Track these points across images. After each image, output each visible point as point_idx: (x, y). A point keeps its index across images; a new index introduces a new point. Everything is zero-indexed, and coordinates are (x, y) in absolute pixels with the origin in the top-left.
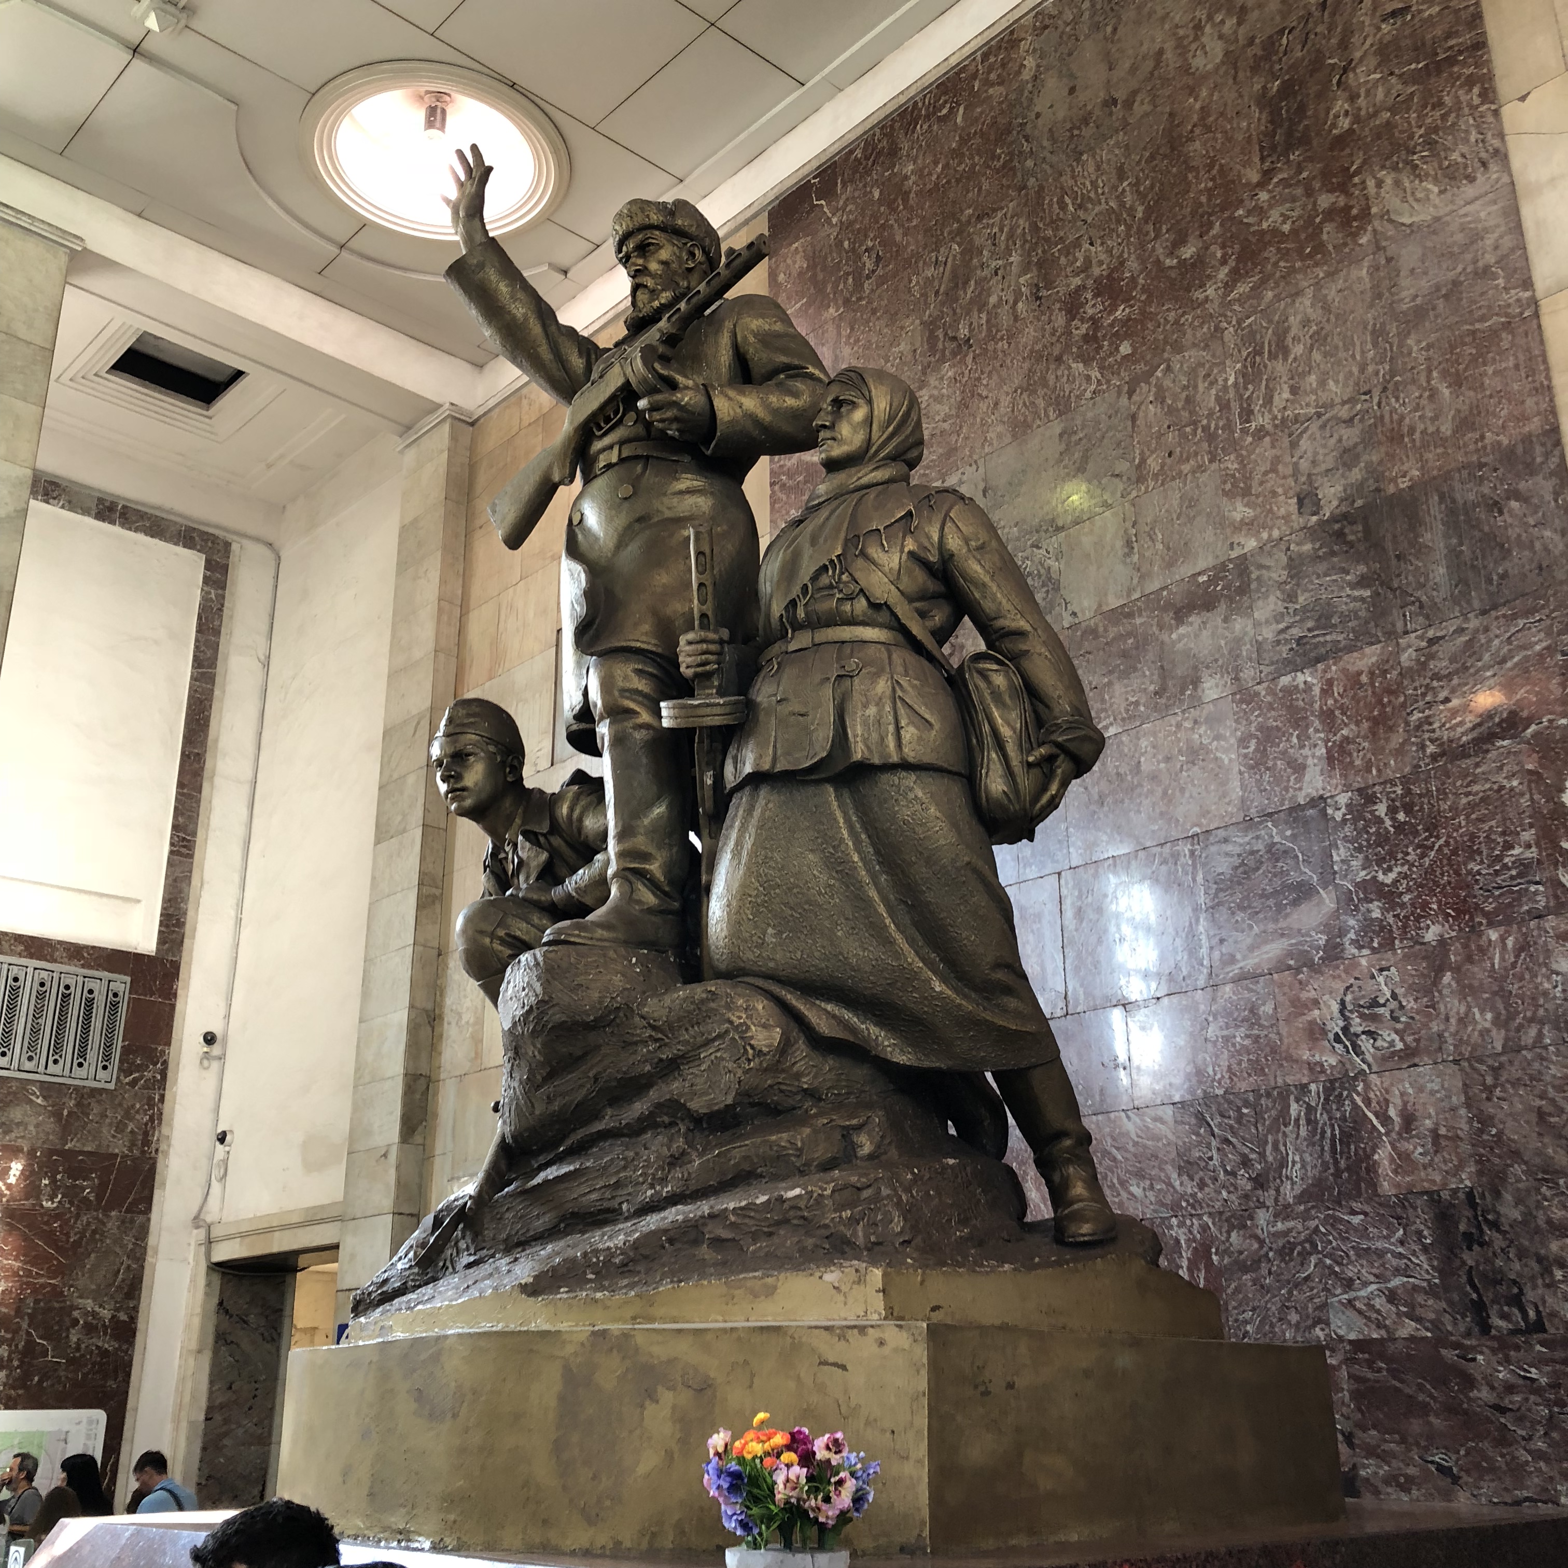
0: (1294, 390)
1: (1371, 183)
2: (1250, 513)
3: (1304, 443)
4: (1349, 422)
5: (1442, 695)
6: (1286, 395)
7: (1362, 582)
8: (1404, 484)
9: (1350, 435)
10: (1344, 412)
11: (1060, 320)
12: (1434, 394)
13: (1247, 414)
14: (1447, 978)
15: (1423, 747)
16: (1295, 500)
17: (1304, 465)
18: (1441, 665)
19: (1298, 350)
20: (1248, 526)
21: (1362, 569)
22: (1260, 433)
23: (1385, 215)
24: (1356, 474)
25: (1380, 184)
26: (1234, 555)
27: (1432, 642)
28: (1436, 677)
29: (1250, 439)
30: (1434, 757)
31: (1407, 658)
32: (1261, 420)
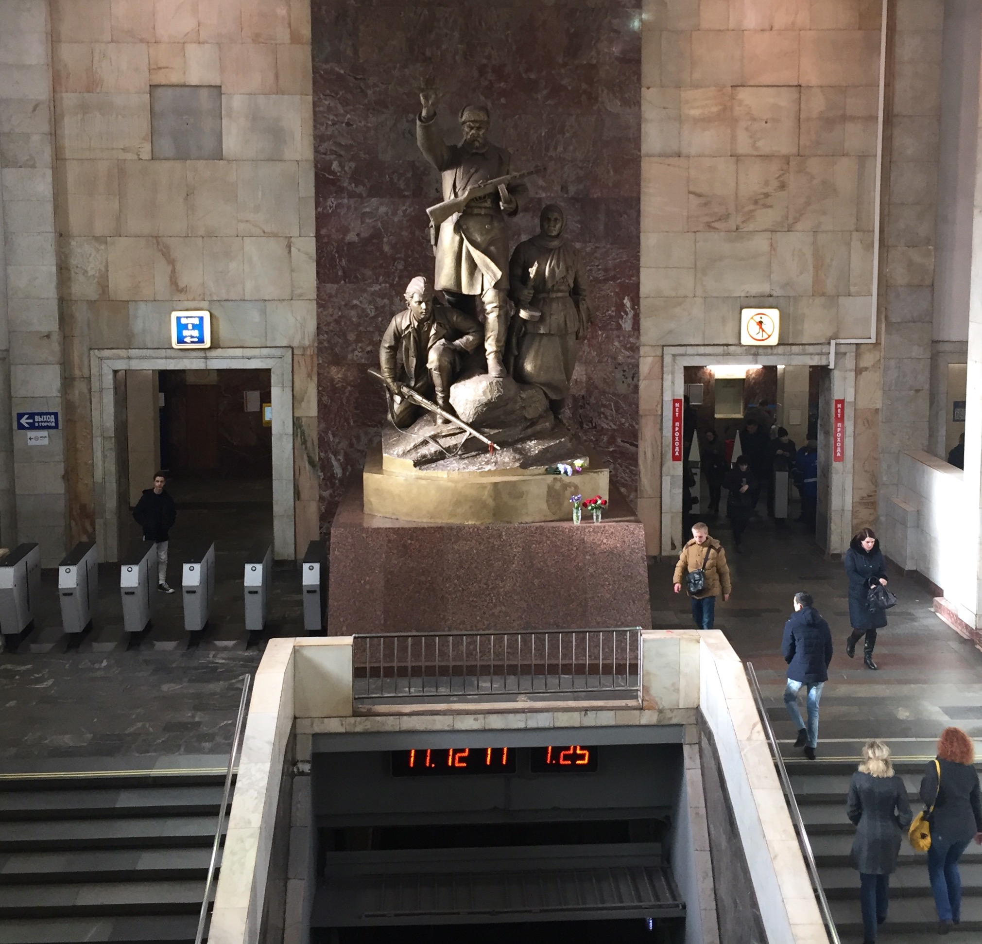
0: (565, 149)
1: (600, 89)
2: (544, 184)
3: (566, 169)
4: (581, 168)
5: (597, 264)
6: (562, 149)
7: (579, 222)
8: (595, 196)
9: (581, 173)
10: (580, 165)
12: (608, 172)
13: (547, 149)
16: (560, 187)
17: (565, 176)
18: (597, 255)
19: (568, 135)
20: (543, 189)
21: (579, 218)
22: (551, 158)
23: (603, 103)
24: (581, 187)
25: (602, 91)
26: (538, 196)
27: (597, 247)
28: (596, 258)
29: (547, 159)
31: (588, 249)
32: (551, 153)
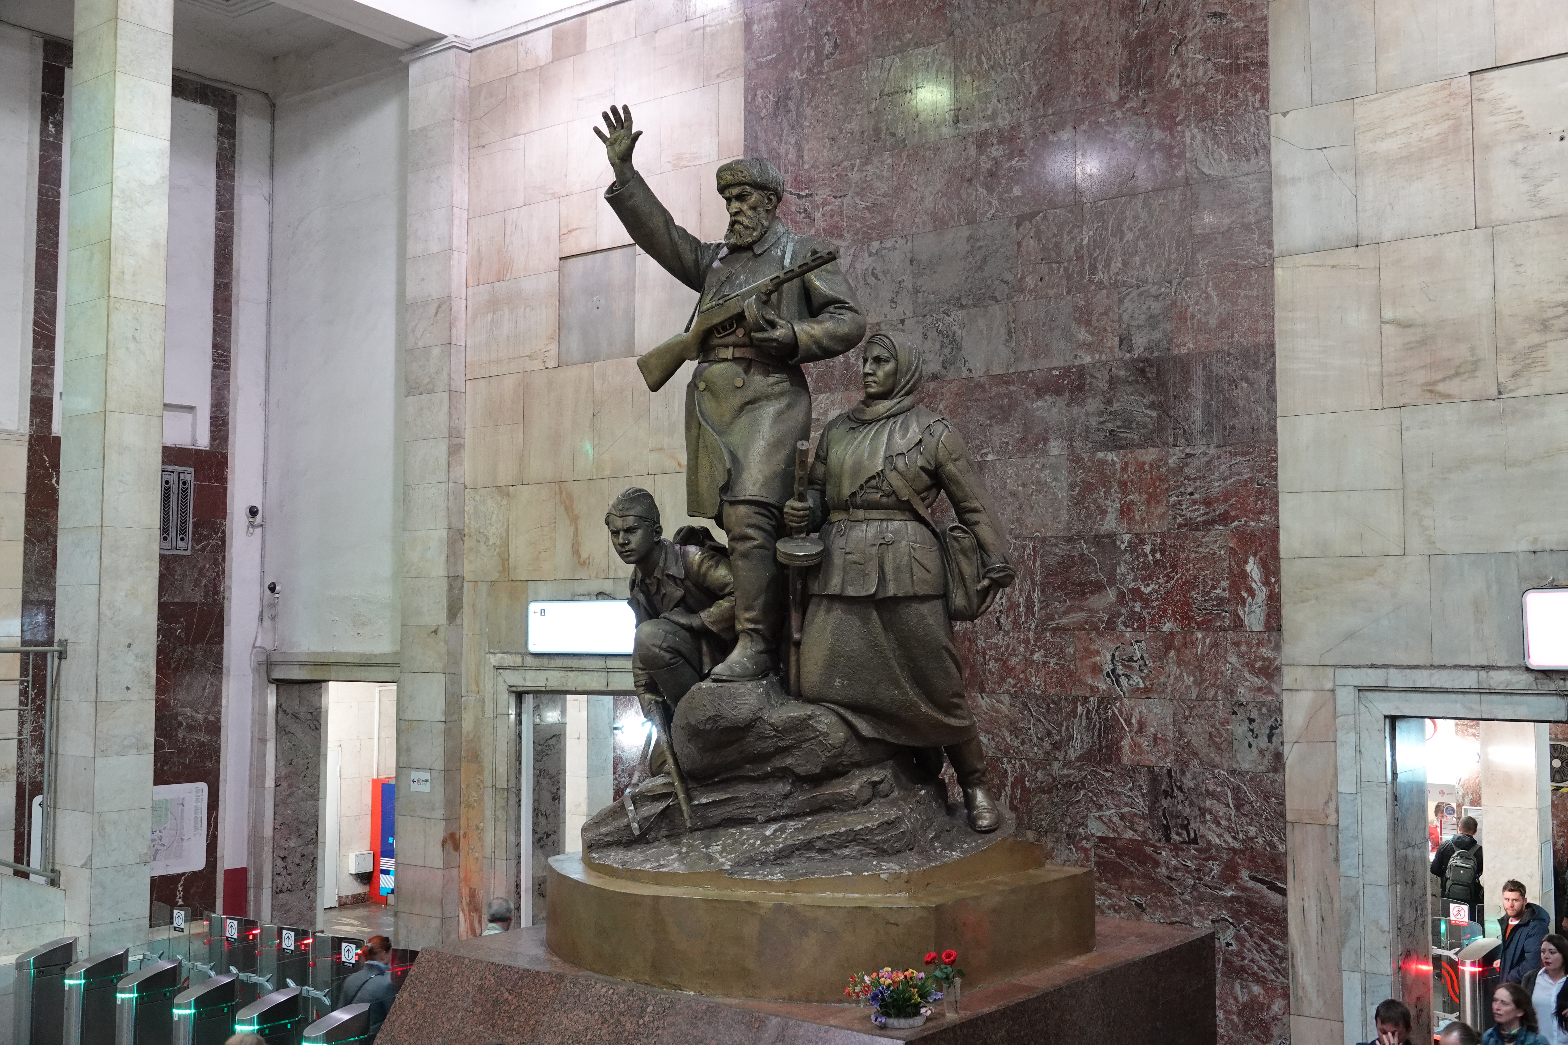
0: (1125, 263)
1: (1188, 135)
2: (1089, 338)
3: (1127, 303)
4: (1156, 298)
5: (1190, 490)
6: (1119, 265)
7: (1152, 406)
8: (1184, 351)
9: (1157, 307)
10: (1154, 290)
11: (973, 151)
12: (1208, 298)
13: (1093, 270)
14: (1172, 653)
15: (1175, 518)
16: (1117, 339)
17: (1126, 317)
18: (1190, 471)
19: (1129, 236)
20: (1087, 346)
21: (1153, 398)
22: (1100, 286)
23: (1194, 161)
24: (1157, 335)
25: (1193, 138)
26: (1077, 363)
27: (1188, 456)
28: (1187, 478)
29: (1093, 287)
30: (1180, 526)
31: (1172, 461)
32: (1101, 276)
